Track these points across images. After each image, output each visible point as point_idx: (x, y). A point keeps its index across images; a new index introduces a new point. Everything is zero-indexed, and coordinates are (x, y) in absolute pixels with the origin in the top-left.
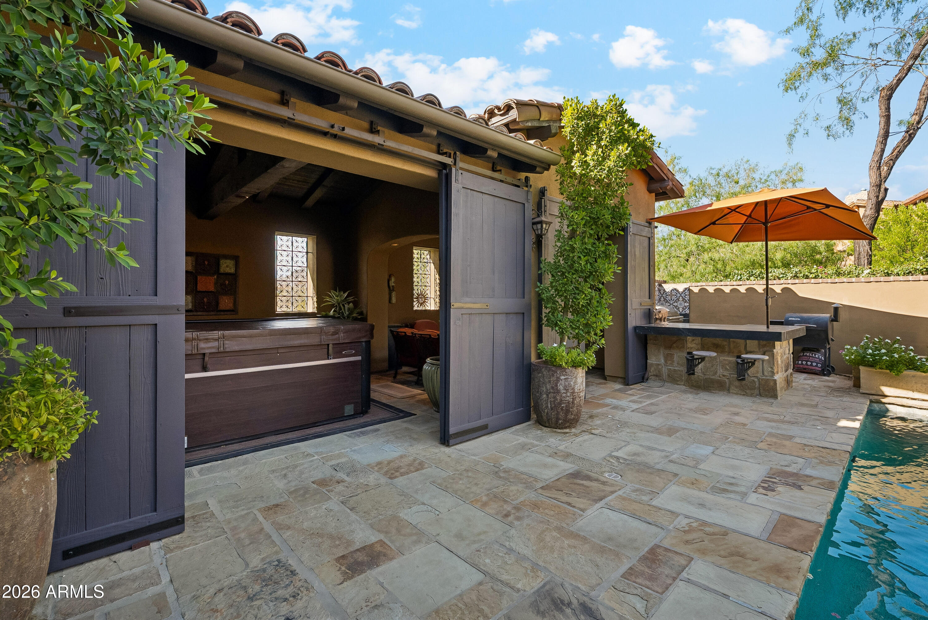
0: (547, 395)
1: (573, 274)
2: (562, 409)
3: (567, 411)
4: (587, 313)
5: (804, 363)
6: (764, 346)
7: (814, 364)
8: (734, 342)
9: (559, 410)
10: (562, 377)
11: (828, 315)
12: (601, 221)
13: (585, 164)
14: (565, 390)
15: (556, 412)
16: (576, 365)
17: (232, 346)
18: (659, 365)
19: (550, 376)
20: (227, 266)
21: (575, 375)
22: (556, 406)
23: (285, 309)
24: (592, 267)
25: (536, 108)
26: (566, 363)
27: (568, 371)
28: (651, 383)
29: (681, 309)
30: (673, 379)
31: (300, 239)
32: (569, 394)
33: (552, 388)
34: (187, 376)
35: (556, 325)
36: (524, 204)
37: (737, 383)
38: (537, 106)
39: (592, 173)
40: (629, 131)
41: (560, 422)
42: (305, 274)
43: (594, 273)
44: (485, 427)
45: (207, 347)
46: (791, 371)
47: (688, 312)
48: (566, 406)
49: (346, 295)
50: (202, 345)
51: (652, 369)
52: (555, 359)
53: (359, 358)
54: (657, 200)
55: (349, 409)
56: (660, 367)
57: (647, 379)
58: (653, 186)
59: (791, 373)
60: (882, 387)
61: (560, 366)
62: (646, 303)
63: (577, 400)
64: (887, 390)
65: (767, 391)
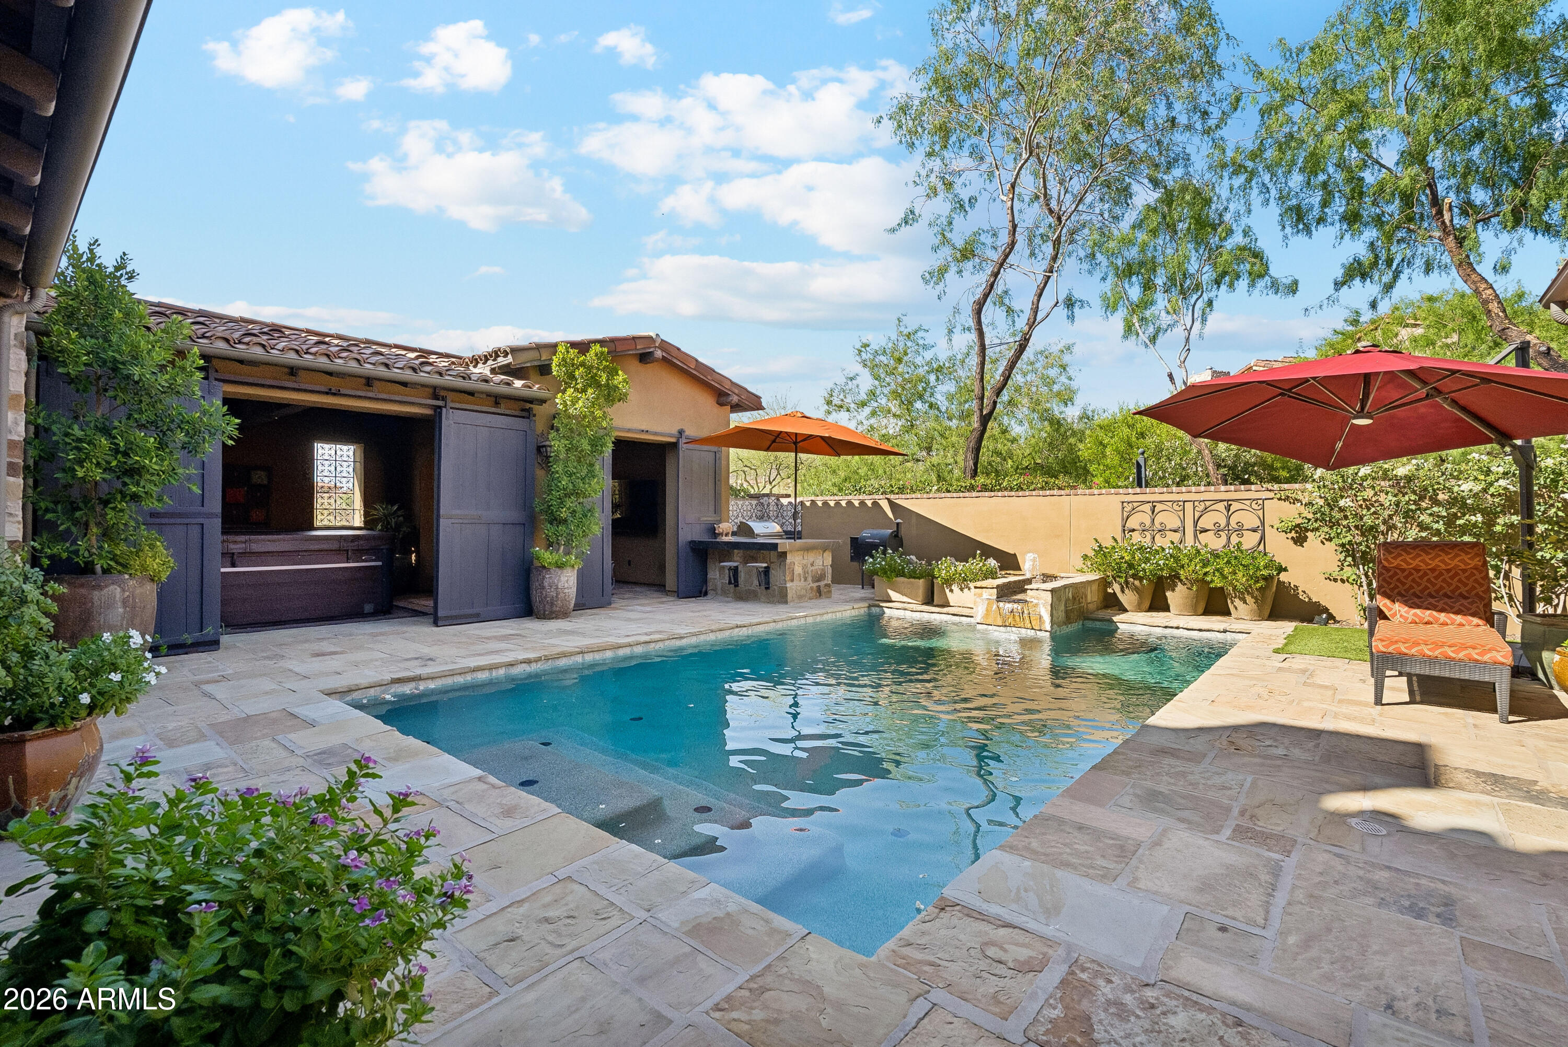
0: (536, 591)
2: (547, 602)
6: (780, 556)
10: (547, 576)
11: (891, 531)
14: (549, 586)
15: (543, 605)
16: (560, 566)
17: (255, 547)
18: (715, 577)
19: (538, 575)
20: (259, 477)
21: (561, 575)
22: (542, 600)
23: (326, 523)
25: (536, 350)
26: (549, 564)
27: (551, 570)
28: (709, 596)
30: (723, 592)
31: (345, 448)
32: (553, 590)
33: (540, 585)
34: (223, 570)
36: (527, 432)
37: (764, 592)
41: (547, 613)
42: (351, 485)
44: (478, 615)
45: (235, 548)
46: (828, 580)
48: (551, 600)
49: (395, 508)
50: (232, 546)
51: (713, 583)
52: (536, 562)
53: (380, 563)
54: (732, 412)
55: (368, 608)
57: (706, 594)
58: (723, 399)
59: (827, 585)
60: (891, 592)
61: (544, 567)
62: (709, 518)
63: (562, 595)
64: (893, 595)
65: (782, 598)
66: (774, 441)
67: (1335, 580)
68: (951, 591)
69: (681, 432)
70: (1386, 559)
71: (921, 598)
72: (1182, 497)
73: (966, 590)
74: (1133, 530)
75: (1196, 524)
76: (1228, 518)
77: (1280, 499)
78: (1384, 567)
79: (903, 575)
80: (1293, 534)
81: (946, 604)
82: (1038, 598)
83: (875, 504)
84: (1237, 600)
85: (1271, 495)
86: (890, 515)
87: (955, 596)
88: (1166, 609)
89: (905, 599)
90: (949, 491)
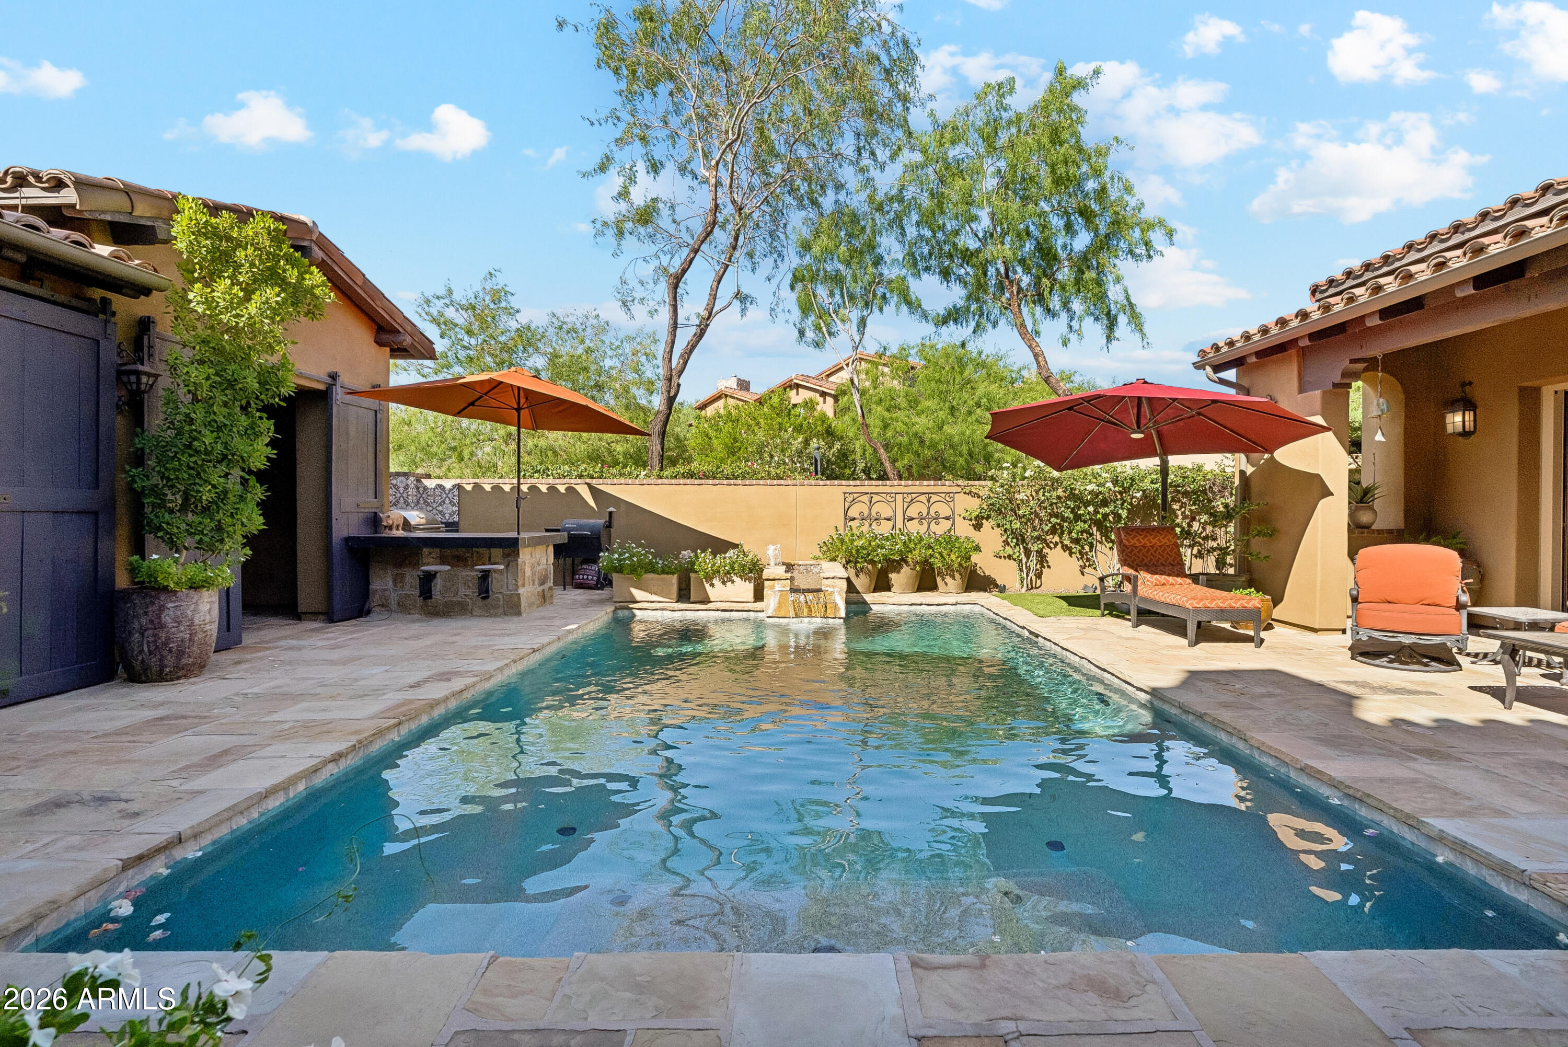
0: (142, 634)
1: (191, 456)
2: (170, 651)
3: (180, 653)
4: (218, 512)
5: (585, 577)
6: (508, 555)
7: (590, 577)
8: (477, 552)
9: (165, 653)
10: (170, 605)
11: (603, 521)
12: (240, 385)
13: (209, 302)
14: (176, 622)
15: (158, 657)
16: (195, 586)
18: (385, 590)
19: (148, 605)
21: (194, 601)
22: (158, 648)
24: (226, 448)
25: (124, 194)
26: (177, 583)
27: (179, 594)
28: (373, 616)
29: (447, 516)
30: (404, 608)
32: (182, 629)
33: (152, 622)
35: (160, 528)
36: (98, 341)
37: (480, 603)
38: (127, 193)
39: (223, 317)
40: (284, 271)
41: (168, 670)
43: (230, 457)
46: (550, 583)
47: (456, 519)
48: (178, 646)
51: (377, 596)
52: (156, 578)
54: (392, 357)
56: (387, 593)
57: (368, 612)
58: (385, 337)
59: (550, 588)
60: (635, 592)
61: (165, 589)
62: (369, 503)
63: (200, 635)
64: (638, 594)
65: (513, 608)
66: (473, 404)
67: (1000, 557)
68: (712, 585)
69: (334, 376)
70: (1127, 540)
71: (675, 595)
72: (894, 490)
73: (729, 584)
74: (854, 519)
75: (904, 514)
76: (929, 508)
77: (965, 493)
78: (1125, 545)
79: (654, 571)
80: (974, 522)
81: (706, 600)
82: (833, 587)
83: (570, 490)
84: (948, 577)
85: (959, 489)
86: (592, 503)
87: (717, 591)
88: (888, 588)
89: (655, 598)
90: (661, 478)
